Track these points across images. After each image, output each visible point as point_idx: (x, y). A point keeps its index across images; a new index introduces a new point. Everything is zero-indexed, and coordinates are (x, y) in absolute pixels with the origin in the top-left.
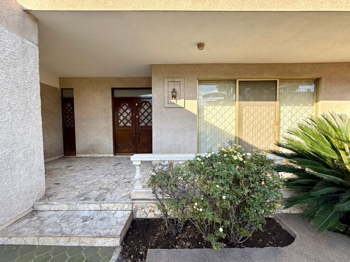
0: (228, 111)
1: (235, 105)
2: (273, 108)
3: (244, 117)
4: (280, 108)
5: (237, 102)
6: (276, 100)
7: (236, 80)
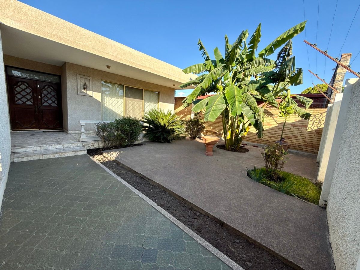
0: (119, 102)
1: (123, 99)
2: (141, 103)
3: (128, 106)
4: (144, 103)
5: (124, 98)
6: (143, 99)
7: (124, 85)
